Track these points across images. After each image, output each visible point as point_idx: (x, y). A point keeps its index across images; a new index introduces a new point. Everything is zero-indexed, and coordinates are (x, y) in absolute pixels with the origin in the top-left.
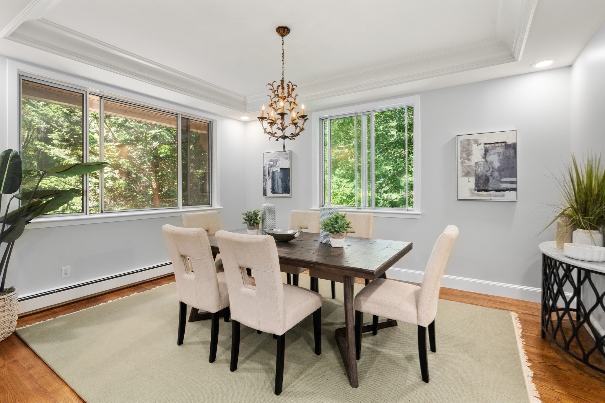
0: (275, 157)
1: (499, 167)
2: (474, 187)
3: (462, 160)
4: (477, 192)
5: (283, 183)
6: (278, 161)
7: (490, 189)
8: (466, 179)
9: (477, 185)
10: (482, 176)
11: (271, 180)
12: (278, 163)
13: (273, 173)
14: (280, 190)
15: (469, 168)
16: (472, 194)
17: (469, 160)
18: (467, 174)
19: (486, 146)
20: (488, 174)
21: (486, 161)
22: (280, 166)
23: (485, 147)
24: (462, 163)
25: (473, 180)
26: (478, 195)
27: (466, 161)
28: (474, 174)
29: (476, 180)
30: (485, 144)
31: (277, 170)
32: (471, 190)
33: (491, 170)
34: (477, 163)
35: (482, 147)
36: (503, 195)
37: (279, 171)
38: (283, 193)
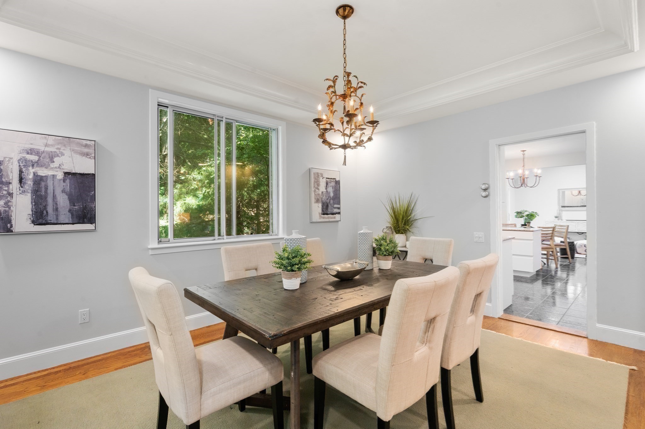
0: (46, 145)
1: (333, 197)
2: (321, 211)
3: (315, 189)
4: (323, 216)
5: (72, 201)
6: (58, 156)
7: (329, 213)
8: (317, 204)
9: (323, 211)
10: (325, 202)
11: (29, 195)
12: (56, 159)
13: (39, 180)
14: (65, 216)
15: (318, 196)
16: (321, 217)
17: (318, 189)
18: (317, 201)
19: (327, 179)
20: (328, 201)
21: (327, 191)
22: (63, 167)
23: (326, 181)
24: (315, 191)
25: (320, 205)
26: (324, 218)
27: (317, 190)
28: (321, 201)
29: (322, 206)
30: (326, 178)
31: (54, 176)
32: (319, 213)
33: (329, 198)
34: (322, 192)
35: (325, 180)
36: (335, 218)
37: (60, 176)
38: (73, 224)
